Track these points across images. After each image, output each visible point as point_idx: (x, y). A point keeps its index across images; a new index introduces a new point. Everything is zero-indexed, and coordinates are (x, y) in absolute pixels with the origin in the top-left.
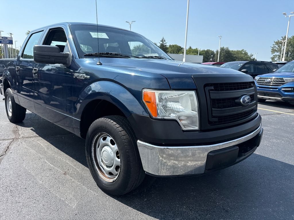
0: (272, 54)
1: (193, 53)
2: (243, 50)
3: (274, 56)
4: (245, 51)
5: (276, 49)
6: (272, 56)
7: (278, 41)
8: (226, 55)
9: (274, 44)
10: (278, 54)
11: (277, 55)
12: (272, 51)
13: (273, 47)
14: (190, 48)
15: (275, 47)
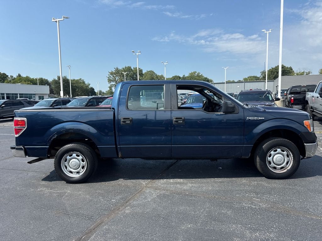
0: (109, 83)
1: (25, 81)
2: (81, 79)
3: (111, 85)
4: (83, 80)
5: (112, 79)
6: (109, 85)
7: (112, 71)
8: (66, 84)
9: (109, 74)
10: (114, 83)
11: (113, 85)
12: (108, 81)
13: (109, 78)
14: (19, 75)
15: (111, 77)
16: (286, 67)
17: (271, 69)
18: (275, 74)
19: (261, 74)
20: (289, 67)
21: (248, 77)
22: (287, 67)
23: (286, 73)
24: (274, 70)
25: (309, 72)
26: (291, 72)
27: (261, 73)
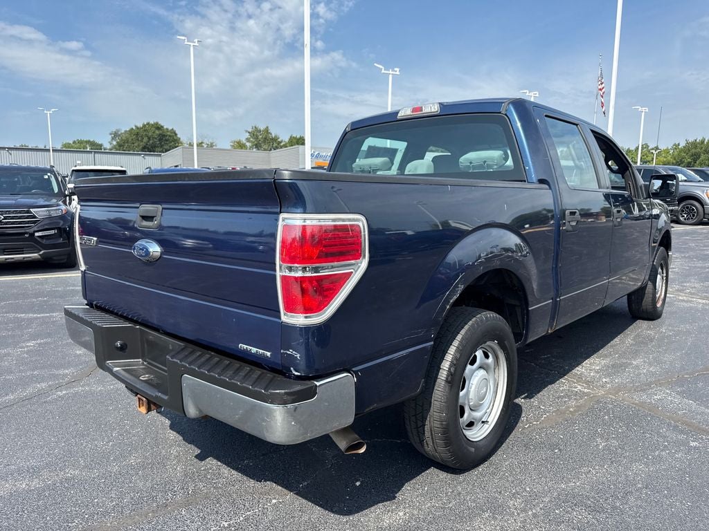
16: (165, 127)
17: (134, 128)
18: (144, 140)
19: (110, 136)
20: (170, 128)
21: (74, 142)
22: (167, 129)
23: (167, 141)
24: (142, 133)
25: (212, 144)
26: (176, 140)
27: (111, 134)
